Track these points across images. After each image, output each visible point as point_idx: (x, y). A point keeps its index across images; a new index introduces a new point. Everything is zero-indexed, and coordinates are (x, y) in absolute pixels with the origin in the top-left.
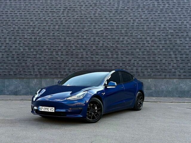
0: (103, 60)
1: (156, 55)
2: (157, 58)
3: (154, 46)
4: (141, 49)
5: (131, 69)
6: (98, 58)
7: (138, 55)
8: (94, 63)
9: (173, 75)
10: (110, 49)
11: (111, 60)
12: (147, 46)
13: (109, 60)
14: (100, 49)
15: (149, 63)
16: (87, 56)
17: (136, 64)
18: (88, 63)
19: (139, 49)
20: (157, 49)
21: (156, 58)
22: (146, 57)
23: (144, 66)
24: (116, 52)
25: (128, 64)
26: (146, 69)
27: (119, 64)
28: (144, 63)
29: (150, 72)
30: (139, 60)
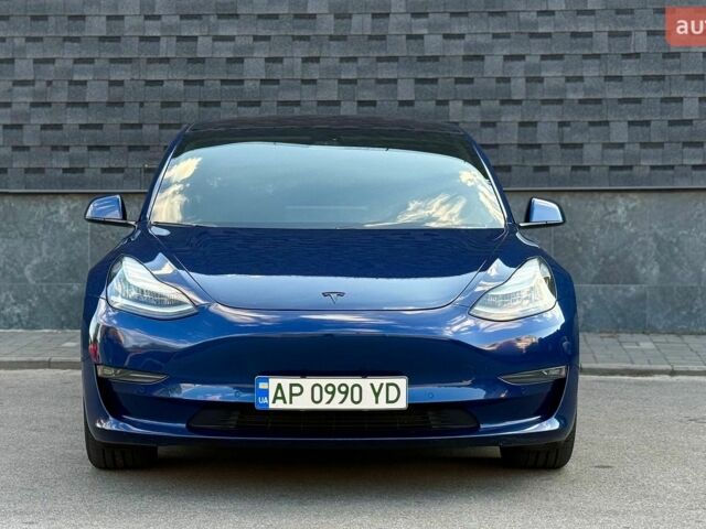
0: (273, 55)
5: (484, 124)
6: (231, 39)
7: (541, 13)
8: (201, 82)
11: (335, 51)
13: (315, 54)
15: (619, 78)
16: (151, 23)
17: (518, 88)
18: (160, 83)
22: (600, 27)
23: (582, 101)
25: (458, 86)
26: (597, 119)
27: (393, 85)
28: (578, 74)
29: (627, 147)
30: (542, 53)
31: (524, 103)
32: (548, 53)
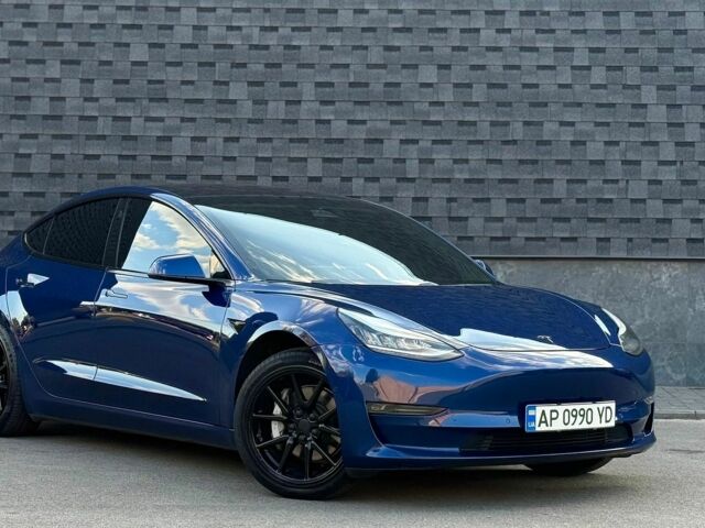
0: (198, 134)
1: (546, 105)
2: (555, 127)
3: (536, 49)
4: (448, 67)
5: (383, 199)
6: (161, 120)
7: (432, 104)
8: (134, 157)
9: (654, 240)
10: (244, 65)
11: (253, 133)
12: (488, 49)
13: (235, 134)
14: (179, 64)
15: (499, 162)
16: (90, 104)
17: (412, 169)
19: (441, 67)
20: (552, 68)
21: (549, 129)
22: (483, 117)
23: (467, 181)
24: (284, 84)
25: (360, 165)
26: (480, 196)
27: (304, 164)
28: (464, 157)
29: (505, 220)
30: (434, 138)
31: (417, 181)
32: (439, 138)
